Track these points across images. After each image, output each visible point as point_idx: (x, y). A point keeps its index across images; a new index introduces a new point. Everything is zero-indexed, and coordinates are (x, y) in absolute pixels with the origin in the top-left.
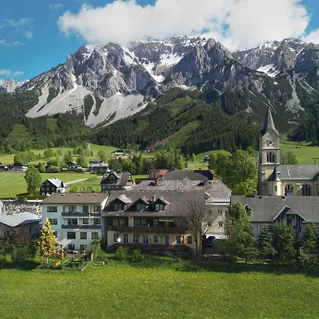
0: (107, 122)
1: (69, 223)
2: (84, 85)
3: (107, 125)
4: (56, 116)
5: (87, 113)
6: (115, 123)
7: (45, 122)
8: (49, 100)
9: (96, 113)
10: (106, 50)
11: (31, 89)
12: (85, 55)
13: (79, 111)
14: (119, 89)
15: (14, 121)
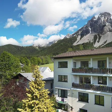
0: (103, 44)
1: (81, 81)
2: (94, 31)
3: (103, 46)
4: (83, 44)
5: (95, 42)
6: (107, 44)
7: (79, 47)
8: (81, 39)
9: (98, 42)
10: (103, 16)
11: (75, 36)
12: (94, 19)
13: (92, 42)
14: (108, 30)
15: (69, 47)
